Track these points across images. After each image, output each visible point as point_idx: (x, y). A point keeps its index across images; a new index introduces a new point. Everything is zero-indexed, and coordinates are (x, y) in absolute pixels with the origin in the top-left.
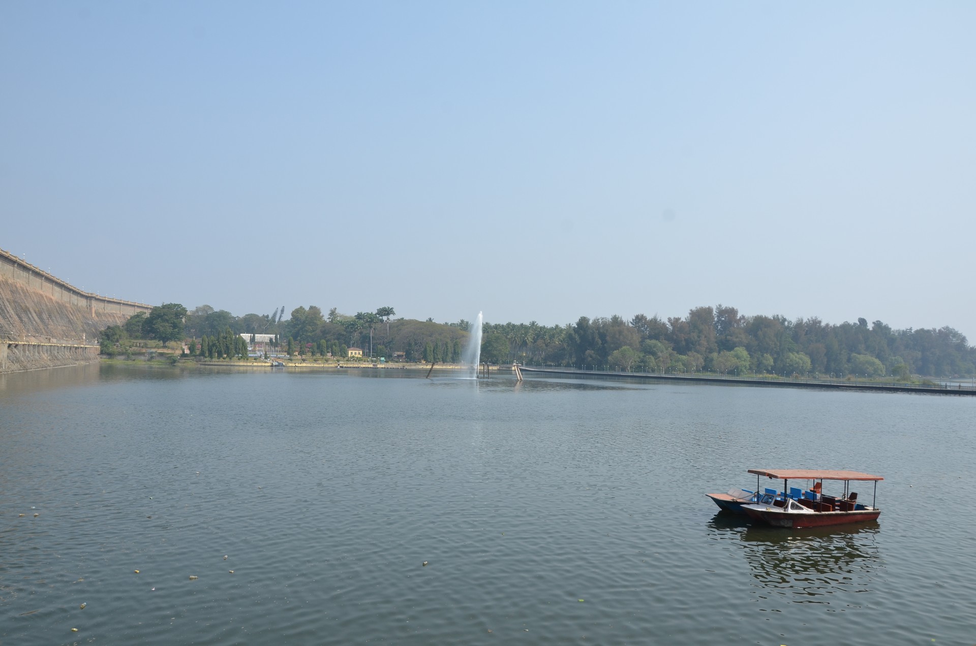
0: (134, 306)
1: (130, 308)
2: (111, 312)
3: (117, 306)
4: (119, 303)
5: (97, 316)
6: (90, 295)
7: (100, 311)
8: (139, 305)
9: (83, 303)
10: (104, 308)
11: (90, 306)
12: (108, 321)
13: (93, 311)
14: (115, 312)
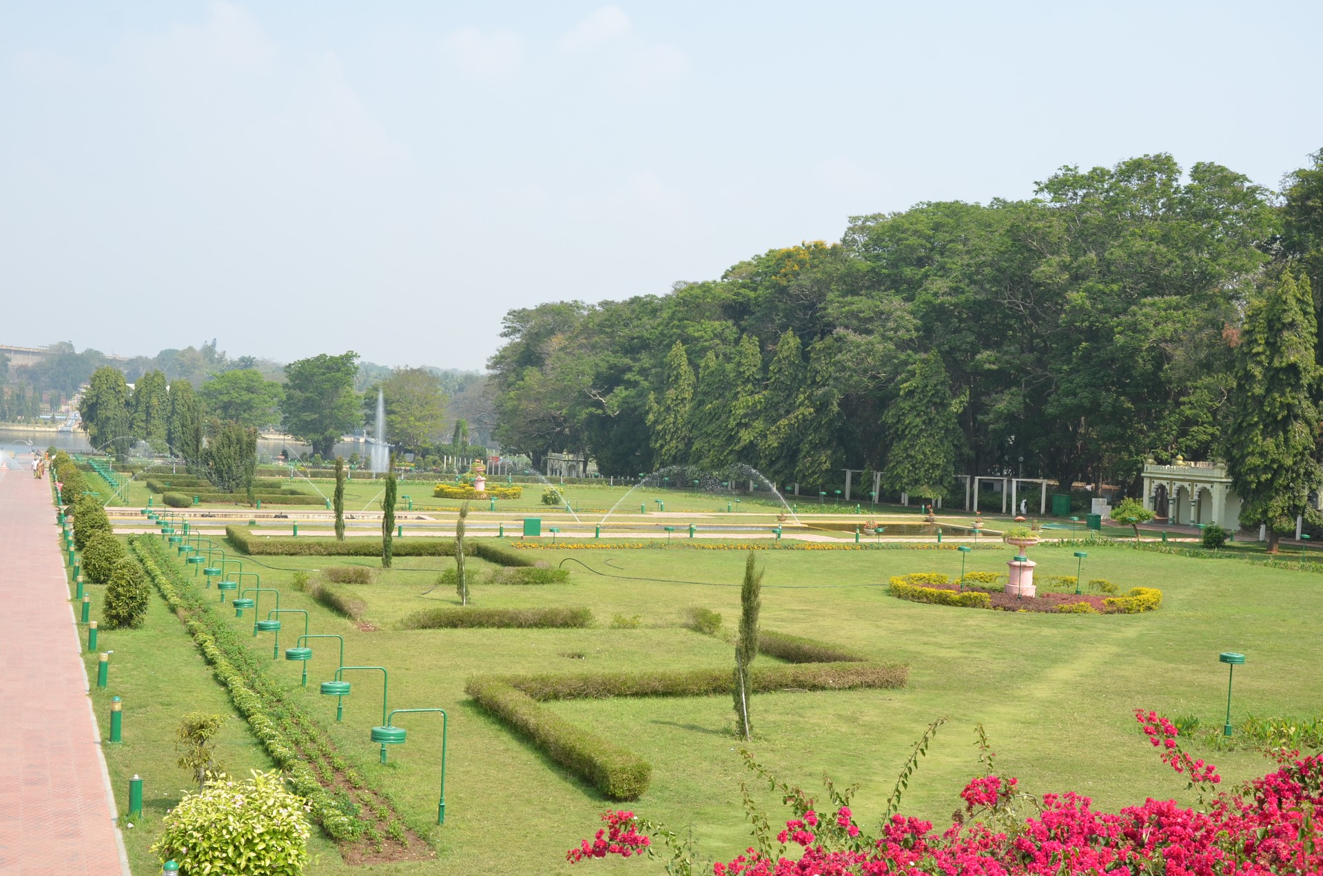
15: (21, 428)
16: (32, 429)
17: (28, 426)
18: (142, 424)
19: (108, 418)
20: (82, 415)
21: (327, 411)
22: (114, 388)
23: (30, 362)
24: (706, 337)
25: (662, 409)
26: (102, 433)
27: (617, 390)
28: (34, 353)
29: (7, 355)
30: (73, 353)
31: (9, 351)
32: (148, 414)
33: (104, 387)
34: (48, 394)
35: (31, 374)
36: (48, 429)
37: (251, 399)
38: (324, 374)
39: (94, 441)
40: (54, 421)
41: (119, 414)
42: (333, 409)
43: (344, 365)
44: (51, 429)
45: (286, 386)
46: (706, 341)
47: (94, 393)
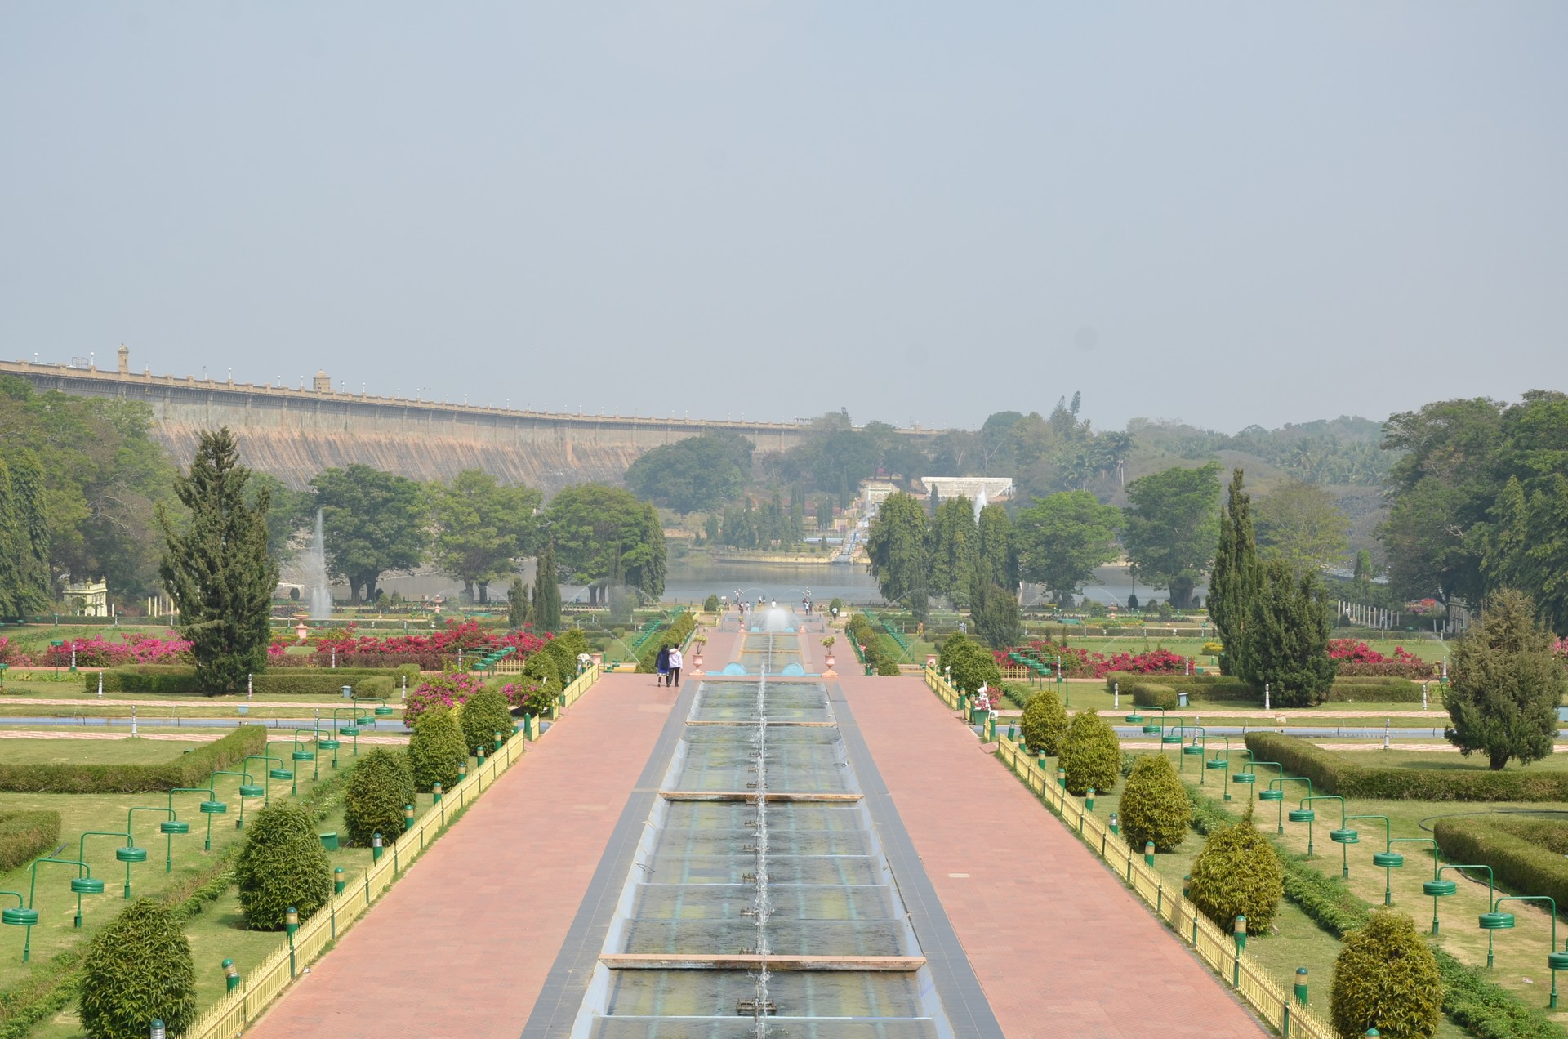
0: (663, 427)
1: (656, 433)
2: (612, 445)
3: (627, 432)
4: (628, 426)
5: (579, 458)
6: (561, 418)
7: (587, 446)
8: (676, 423)
9: (547, 435)
10: (595, 439)
11: (562, 440)
12: (603, 465)
13: (569, 449)
14: (619, 444)
15: (777, 559)
16: (793, 560)
17: (786, 556)
18: (944, 567)
19: (902, 561)
20: (871, 555)
21: (1180, 544)
22: (909, 522)
23: (784, 445)
24: (1545, 471)
25: (1495, 554)
26: (895, 579)
27: (1474, 528)
28: (788, 432)
29: (749, 437)
30: (850, 432)
31: (751, 430)
32: (952, 554)
33: (897, 521)
34: (815, 499)
35: (785, 467)
36: (816, 560)
37: (1081, 531)
38: (1175, 494)
39: (886, 589)
40: (824, 547)
41: (915, 554)
42: (1189, 540)
43: (1204, 481)
44: (822, 560)
45: (1128, 511)
46: (1544, 475)
47: (884, 528)
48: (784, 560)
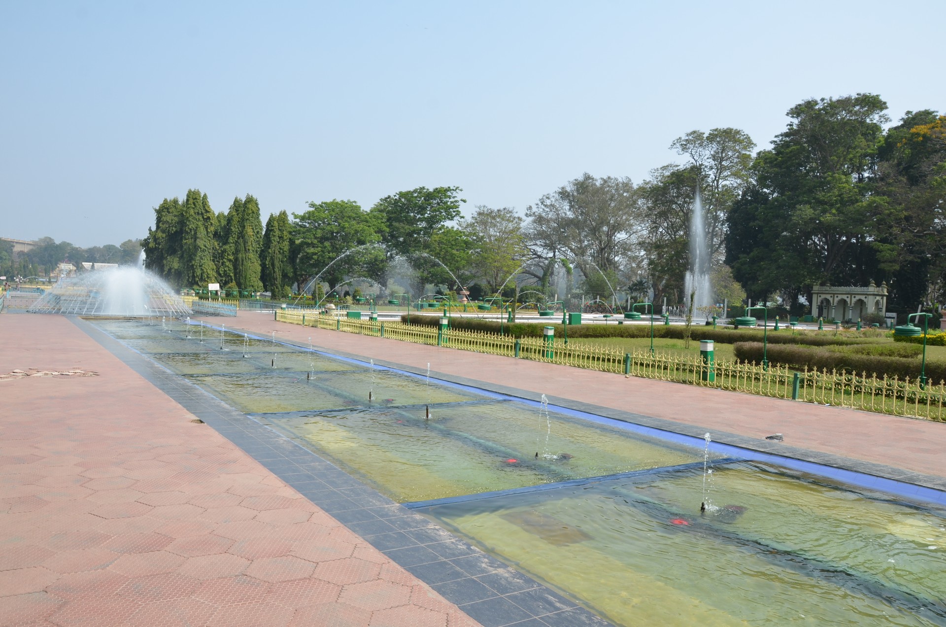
17: (31, 285)
23: (26, 249)
28: (28, 244)
29: (12, 243)
30: (54, 243)
48: (30, 287)
